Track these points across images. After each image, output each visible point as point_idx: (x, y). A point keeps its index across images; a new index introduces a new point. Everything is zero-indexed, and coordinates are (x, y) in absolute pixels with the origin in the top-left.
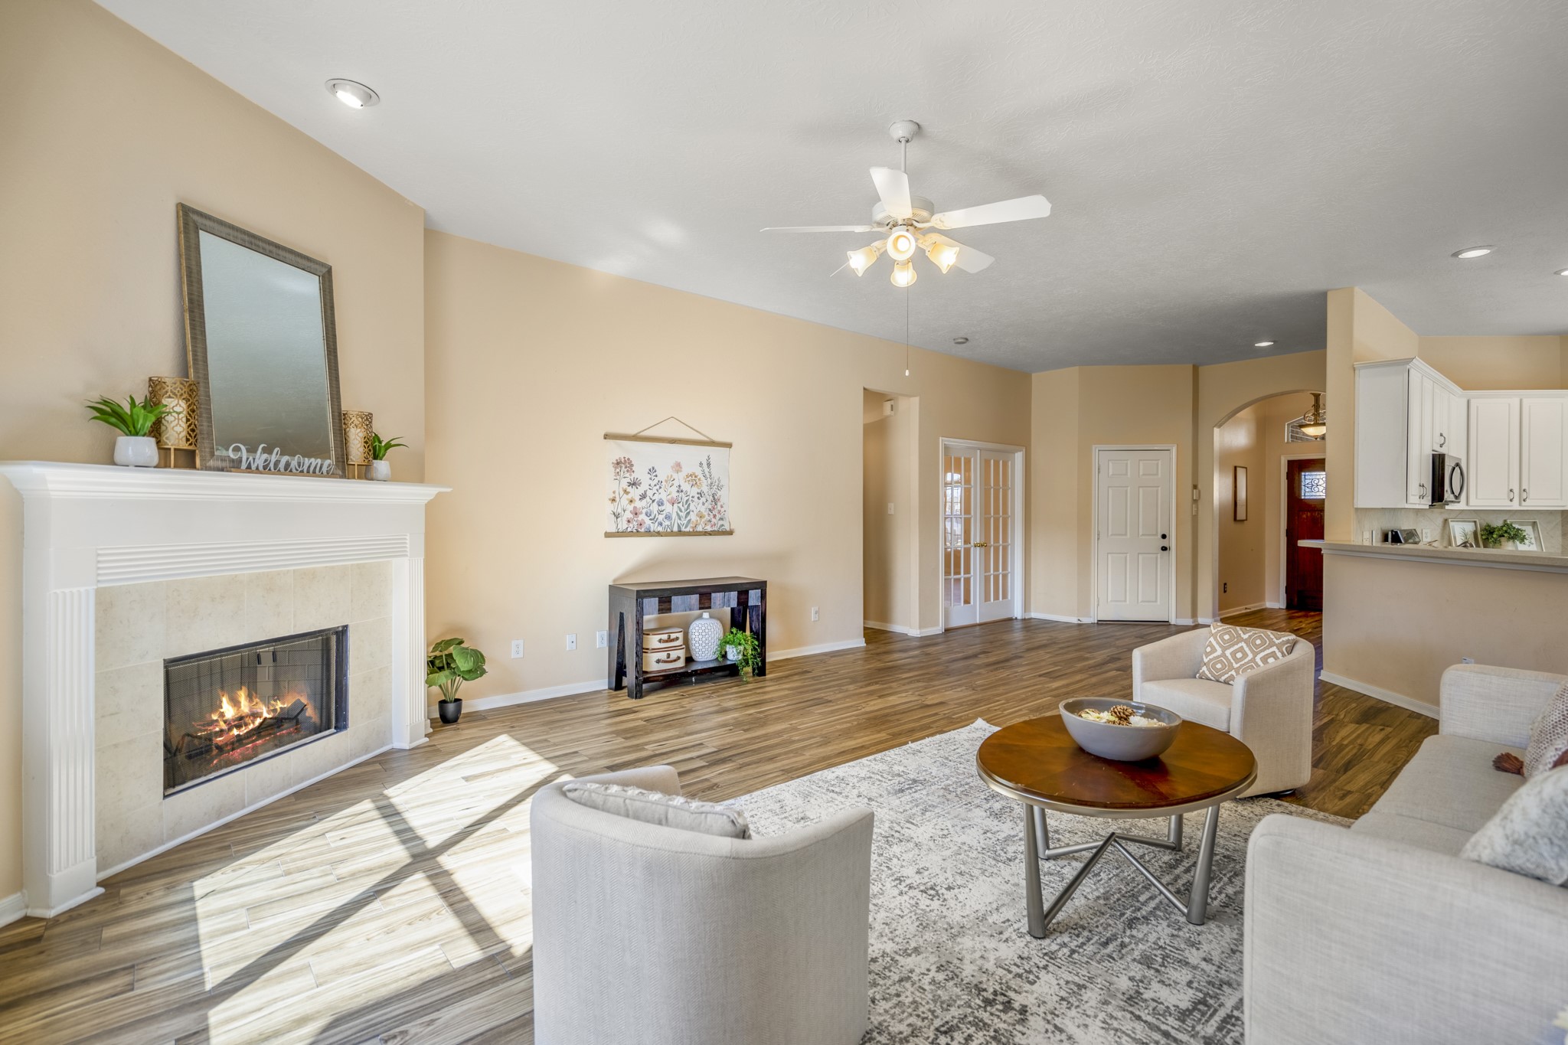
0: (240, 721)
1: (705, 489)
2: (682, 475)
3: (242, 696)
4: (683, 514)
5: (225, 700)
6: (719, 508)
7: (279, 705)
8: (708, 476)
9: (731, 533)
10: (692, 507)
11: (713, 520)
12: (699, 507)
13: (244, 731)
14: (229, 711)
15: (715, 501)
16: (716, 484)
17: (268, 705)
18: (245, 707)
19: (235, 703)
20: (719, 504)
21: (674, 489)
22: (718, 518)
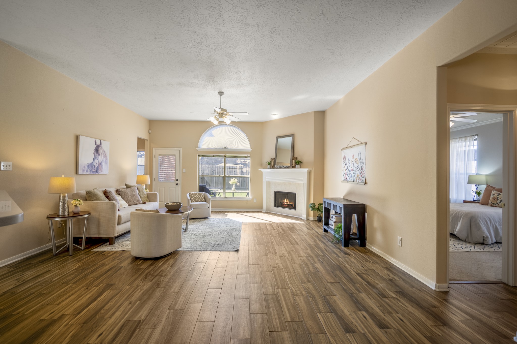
0: (286, 203)
1: (359, 164)
2: (354, 159)
3: (287, 200)
4: (354, 175)
5: (285, 200)
6: (363, 172)
7: (291, 203)
8: (360, 159)
9: (365, 183)
10: (356, 172)
11: (361, 178)
12: (358, 172)
13: (286, 204)
14: (285, 201)
15: (362, 169)
16: (362, 162)
17: (289, 202)
18: (287, 201)
19: (286, 201)
20: (363, 170)
21: (353, 165)
22: (362, 177)
